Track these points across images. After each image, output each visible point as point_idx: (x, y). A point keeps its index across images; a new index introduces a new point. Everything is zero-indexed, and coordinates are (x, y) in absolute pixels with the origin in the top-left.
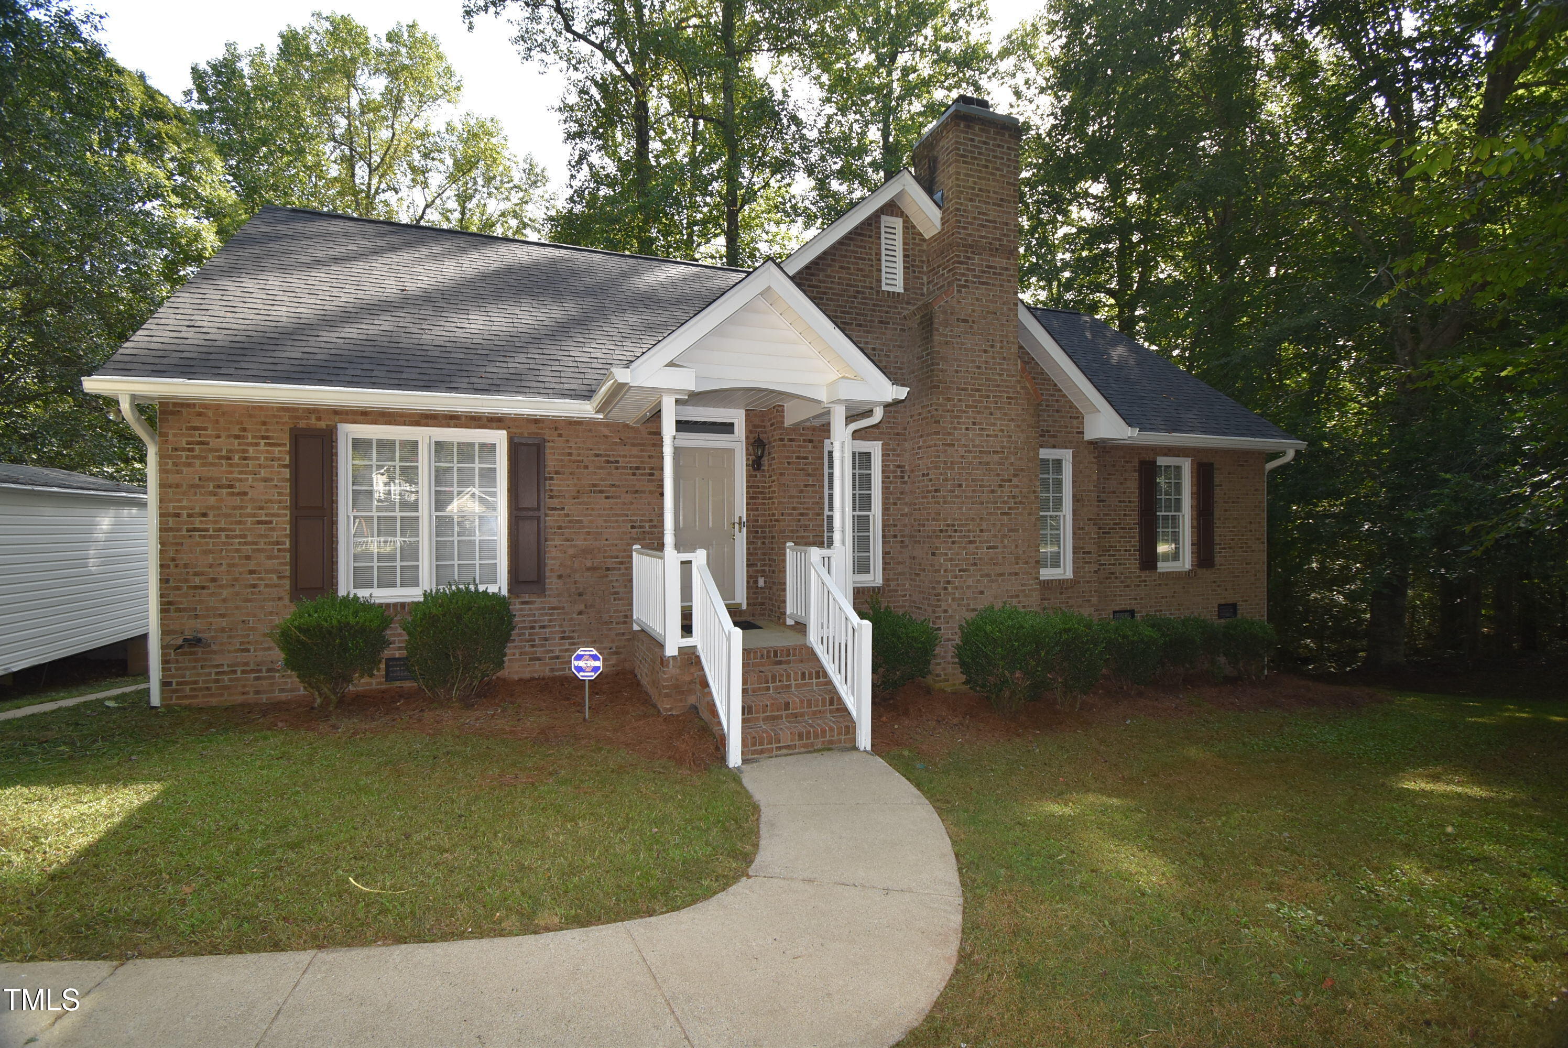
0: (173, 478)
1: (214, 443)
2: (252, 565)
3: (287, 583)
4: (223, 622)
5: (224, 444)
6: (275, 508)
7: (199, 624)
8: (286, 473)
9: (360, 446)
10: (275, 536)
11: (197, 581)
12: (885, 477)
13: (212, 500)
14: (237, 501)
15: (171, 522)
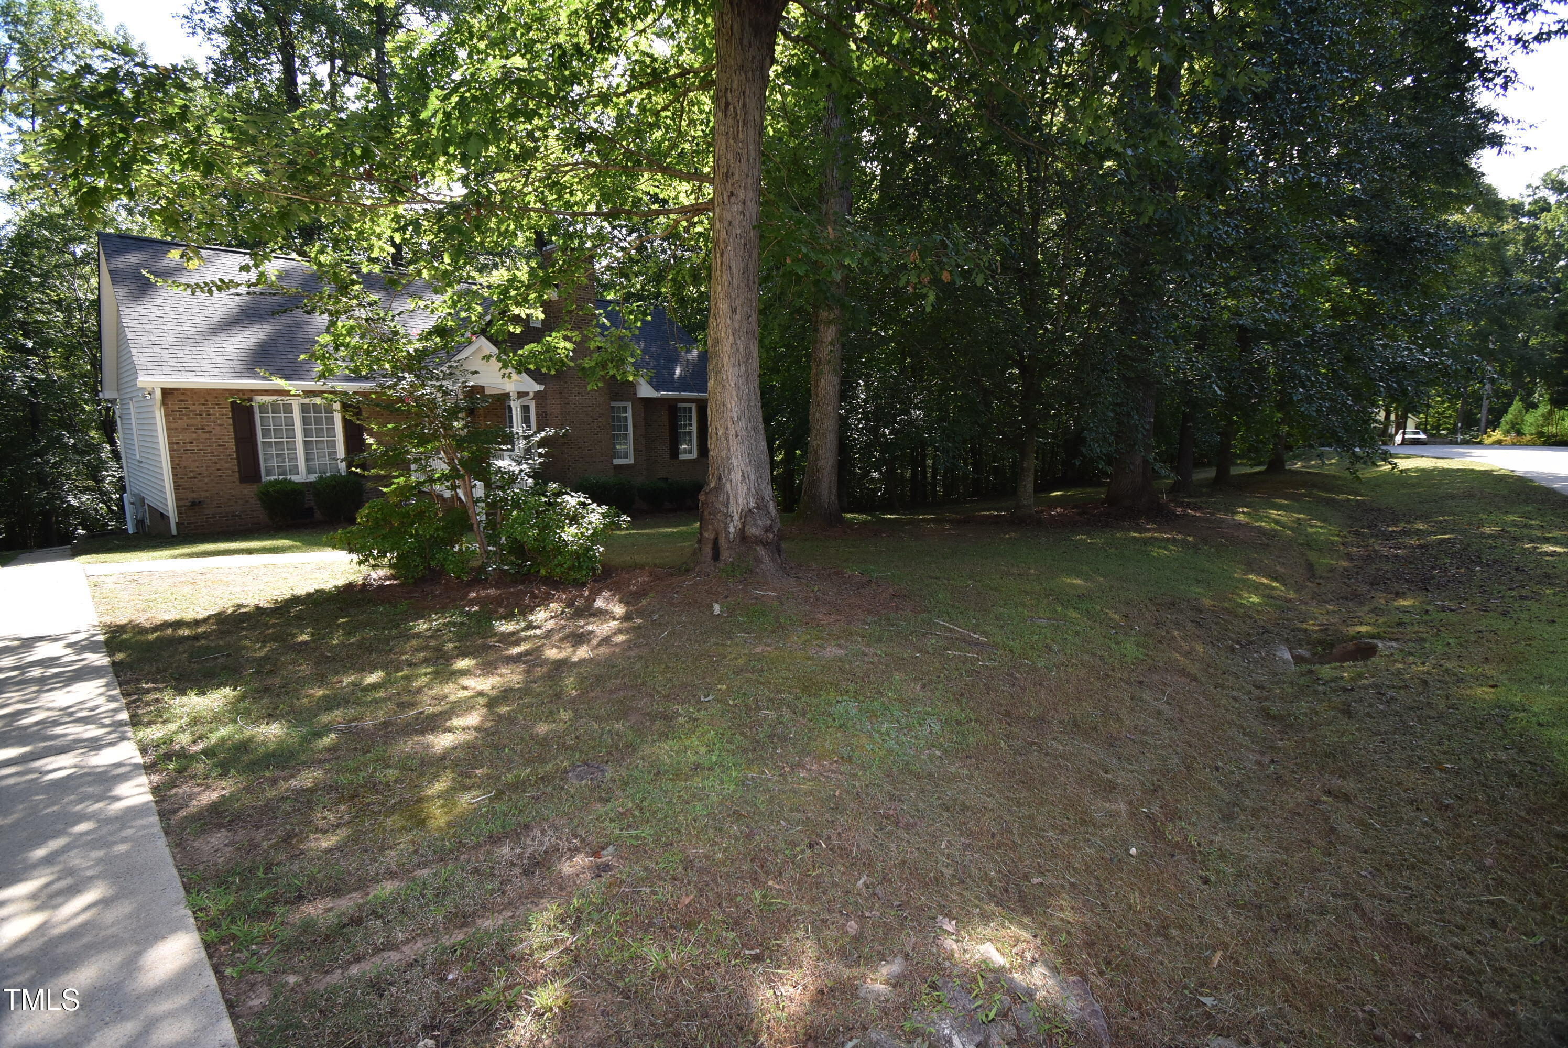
0: (174, 425)
1: (192, 408)
2: (218, 466)
3: (237, 475)
4: (207, 494)
5: (198, 408)
6: (227, 439)
7: (195, 495)
8: (231, 421)
9: (262, 407)
10: (228, 452)
11: (191, 475)
12: (537, 417)
13: (194, 436)
14: (207, 435)
15: (175, 447)
